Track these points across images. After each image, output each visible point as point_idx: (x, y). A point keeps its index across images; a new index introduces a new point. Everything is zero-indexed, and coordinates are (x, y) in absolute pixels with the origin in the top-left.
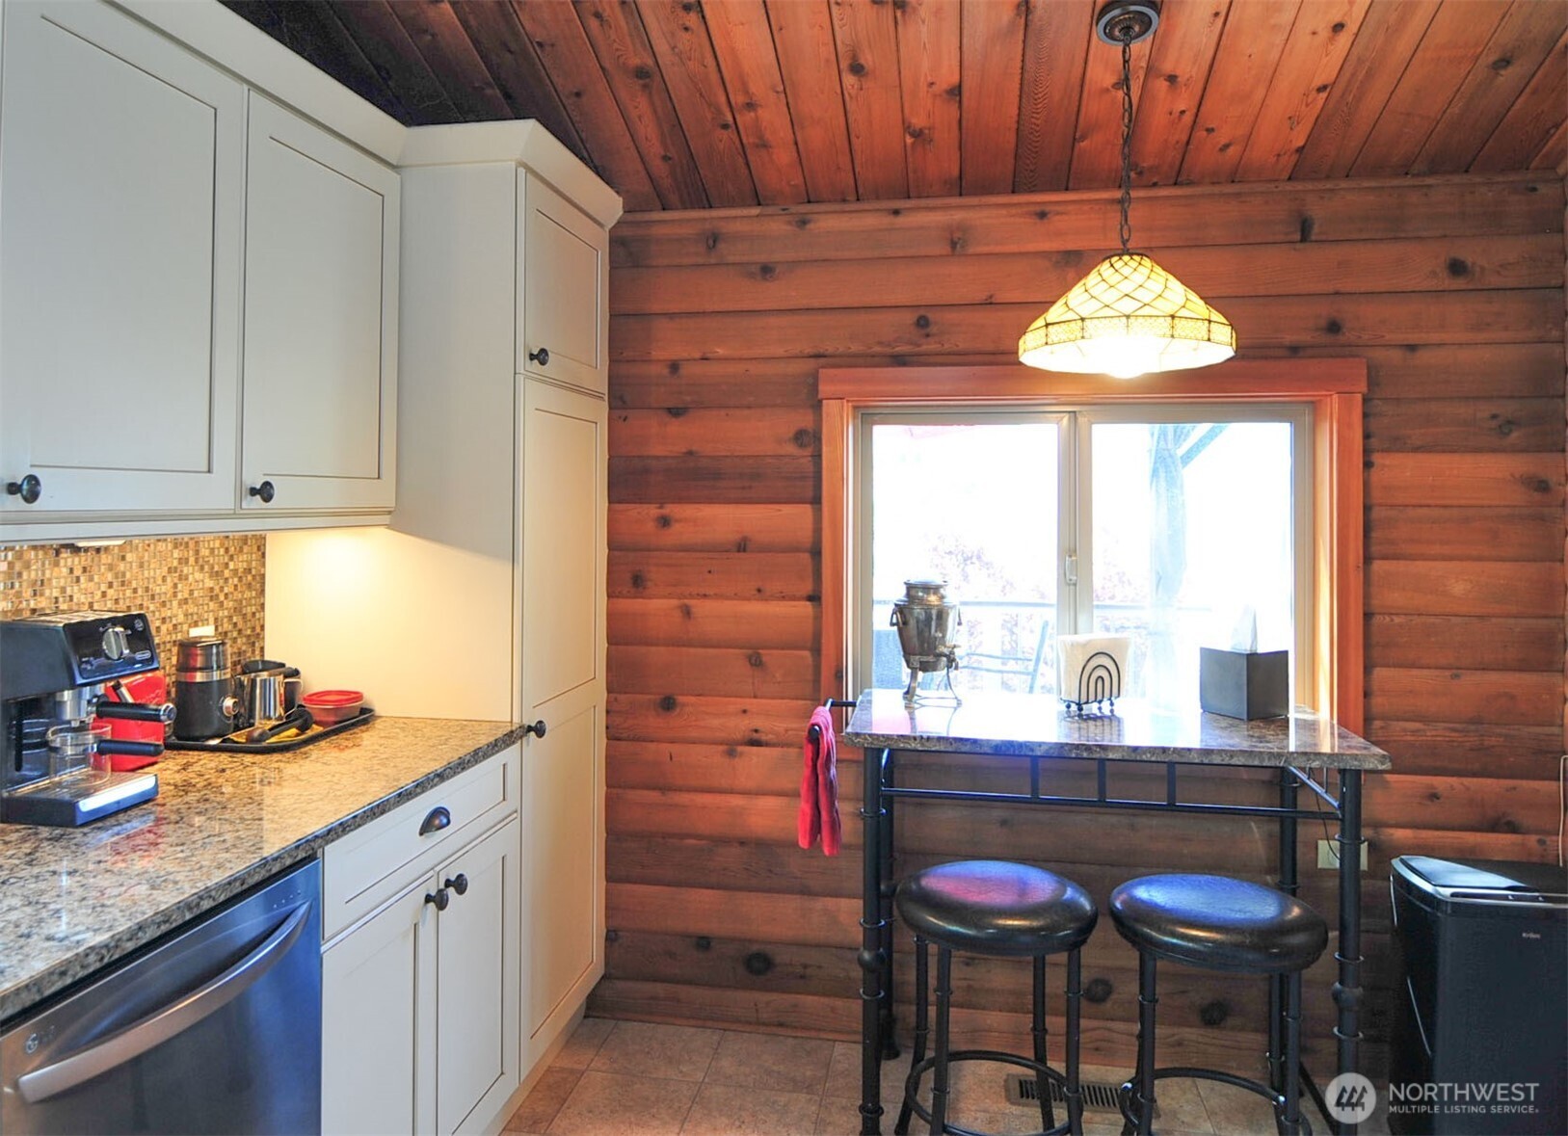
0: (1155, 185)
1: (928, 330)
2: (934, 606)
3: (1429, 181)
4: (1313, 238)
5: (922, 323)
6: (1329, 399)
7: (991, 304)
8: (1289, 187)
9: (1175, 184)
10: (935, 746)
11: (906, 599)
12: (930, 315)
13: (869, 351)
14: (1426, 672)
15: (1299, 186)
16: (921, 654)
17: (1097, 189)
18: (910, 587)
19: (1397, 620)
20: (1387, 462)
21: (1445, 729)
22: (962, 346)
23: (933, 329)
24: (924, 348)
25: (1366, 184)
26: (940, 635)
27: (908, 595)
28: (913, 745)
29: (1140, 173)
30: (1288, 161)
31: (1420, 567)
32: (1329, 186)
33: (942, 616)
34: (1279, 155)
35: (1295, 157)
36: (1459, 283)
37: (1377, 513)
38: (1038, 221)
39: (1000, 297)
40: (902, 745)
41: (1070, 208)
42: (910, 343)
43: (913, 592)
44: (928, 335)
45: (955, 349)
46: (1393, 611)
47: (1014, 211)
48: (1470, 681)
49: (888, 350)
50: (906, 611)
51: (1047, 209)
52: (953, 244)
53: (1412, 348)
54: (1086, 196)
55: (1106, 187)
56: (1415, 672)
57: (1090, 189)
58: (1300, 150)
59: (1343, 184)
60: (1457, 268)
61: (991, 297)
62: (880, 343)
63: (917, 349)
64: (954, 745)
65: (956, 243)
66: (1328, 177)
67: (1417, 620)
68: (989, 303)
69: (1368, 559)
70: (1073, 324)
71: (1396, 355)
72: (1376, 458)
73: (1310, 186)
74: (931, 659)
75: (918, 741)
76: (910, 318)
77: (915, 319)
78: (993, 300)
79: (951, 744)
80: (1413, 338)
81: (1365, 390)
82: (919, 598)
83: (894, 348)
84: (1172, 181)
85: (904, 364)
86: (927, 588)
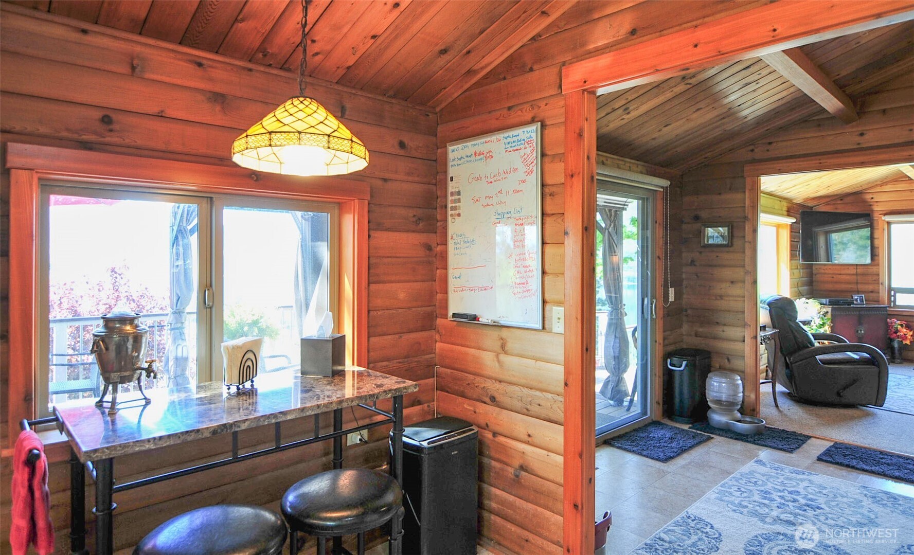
0: (270, 65)
1: (111, 127)
2: (130, 333)
3: (393, 101)
4: (346, 117)
5: (106, 120)
6: (353, 202)
7: (161, 116)
8: (336, 87)
9: (281, 69)
10: (166, 442)
11: (103, 330)
12: (114, 116)
13: (57, 134)
14: (389, 337)
15: (340, 88)
16: (120, 370)
17: (236, 58)
18: (107, 321)
19: (379, 313)
20: (376, 235)
21: (397, 362)
22: (139, 142)
23: (115, 127)
24: (108, 139)
25: (369, 95)
26: (137, 354)
27: (106, 326)
28: (147, 446)
29: (265, 56)
30: (341, 72)
31: (387, 286)
32: (354, 92)
33: (137, 339)
34: (338, 68)
35: (344, 71)
36: (402, 152)
37: (373, 261)
38: (197, 68)
39: (170, 113)
40: (137, 449)
41: (218, 65)
42: (95, 133)
43: (111, 325)
44: (111, 131)
45: (133, 144)
46: (377, 309)
47: (179, 56)
48: (406, 337)
49: (75, 136)
50: (107, 340)
51: (204, 62)
52: (133, 68)
53: (385, 180)
54: (227, 60)
55: (241, 59)
56: (386, 337)
57: (232, 57)
58: (349, 68)
59: (359, 93)
60: (402, 145)
61: (162, 112)
62: (68, 130)
63: (102, 139)
64: (182, 438)
65: (134, 68)
66: (354, 87)
67: (387, 312)
68: (160, 116)
69: (369, 283)
70: (291, 135)
71: (380, 183)
72: (372, 233)
73: (345, 89)
74: (127, 373)
75: (152, 441)
76: (98, 114)
77: (101, 117)
78: (164, 115)
79: (179, 437)
80: (387, 176)
81: (369, 198)
82: (115, 328)
83: (81, 136)
84: (280, 67)
85: (91, 149)
86: (124, 320)
